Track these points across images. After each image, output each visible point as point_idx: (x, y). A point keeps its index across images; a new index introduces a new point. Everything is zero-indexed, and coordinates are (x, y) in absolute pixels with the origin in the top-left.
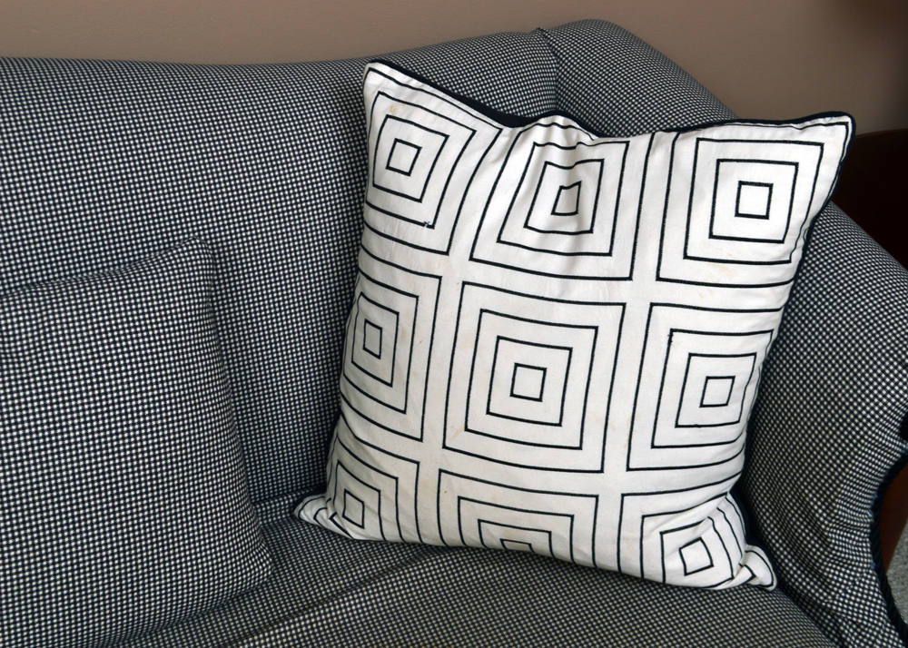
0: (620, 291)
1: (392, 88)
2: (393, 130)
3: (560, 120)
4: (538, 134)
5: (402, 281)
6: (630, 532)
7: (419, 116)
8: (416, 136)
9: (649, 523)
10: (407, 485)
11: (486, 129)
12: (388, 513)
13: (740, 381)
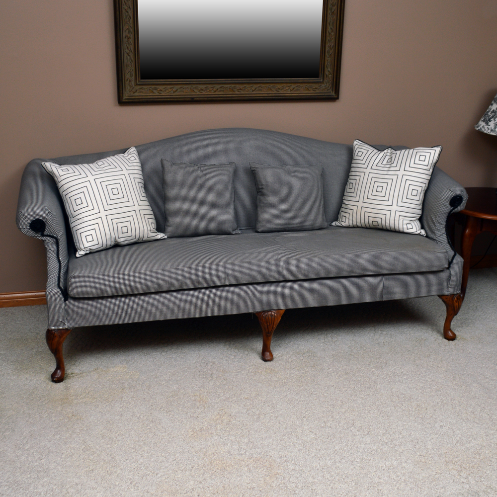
0: (397, 173)
1: (359, 144)
2: (358, 150)
3: (390, 149)
4: (386, 151)
5: (358, 174)
6: (397, 218)
7: (363, 148)
8: (363, 151)
9: (401, 217)
10: (355, 211)
11: (376, 151)
12: (351, 218)
13: (419, 191)
